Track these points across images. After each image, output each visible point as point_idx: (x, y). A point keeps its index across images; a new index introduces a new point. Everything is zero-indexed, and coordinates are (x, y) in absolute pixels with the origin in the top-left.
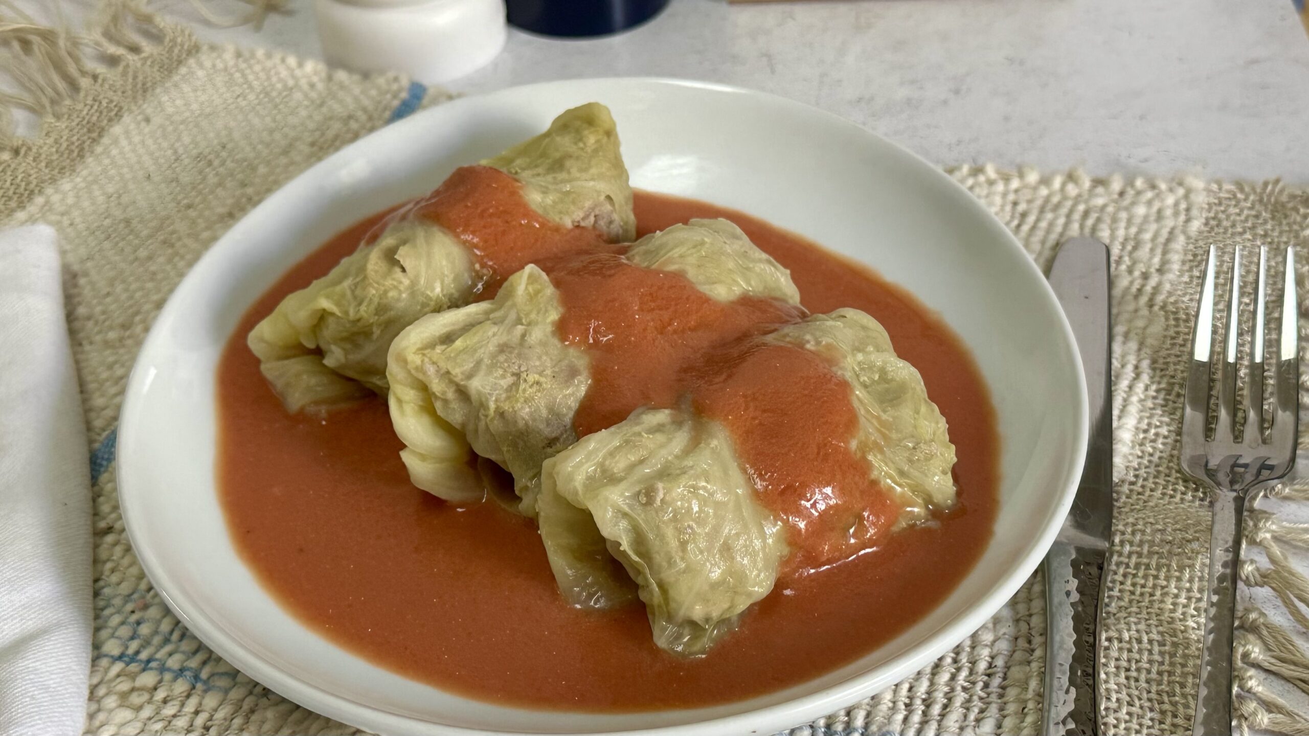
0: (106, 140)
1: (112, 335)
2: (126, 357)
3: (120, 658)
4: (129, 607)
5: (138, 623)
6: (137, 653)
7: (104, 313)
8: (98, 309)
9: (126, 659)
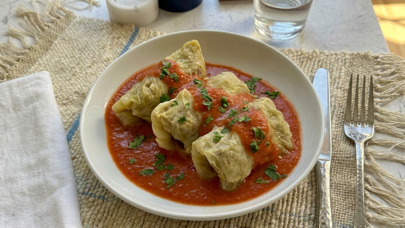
0: (53, 45)
1: (65, 102)
2: (70, 108)
3: (83, 194)
4: (84, 179)
5: (87, 184)
6: (88, 192)
7: (61, 95)
8: (59, 94)
9: (85, 194)
